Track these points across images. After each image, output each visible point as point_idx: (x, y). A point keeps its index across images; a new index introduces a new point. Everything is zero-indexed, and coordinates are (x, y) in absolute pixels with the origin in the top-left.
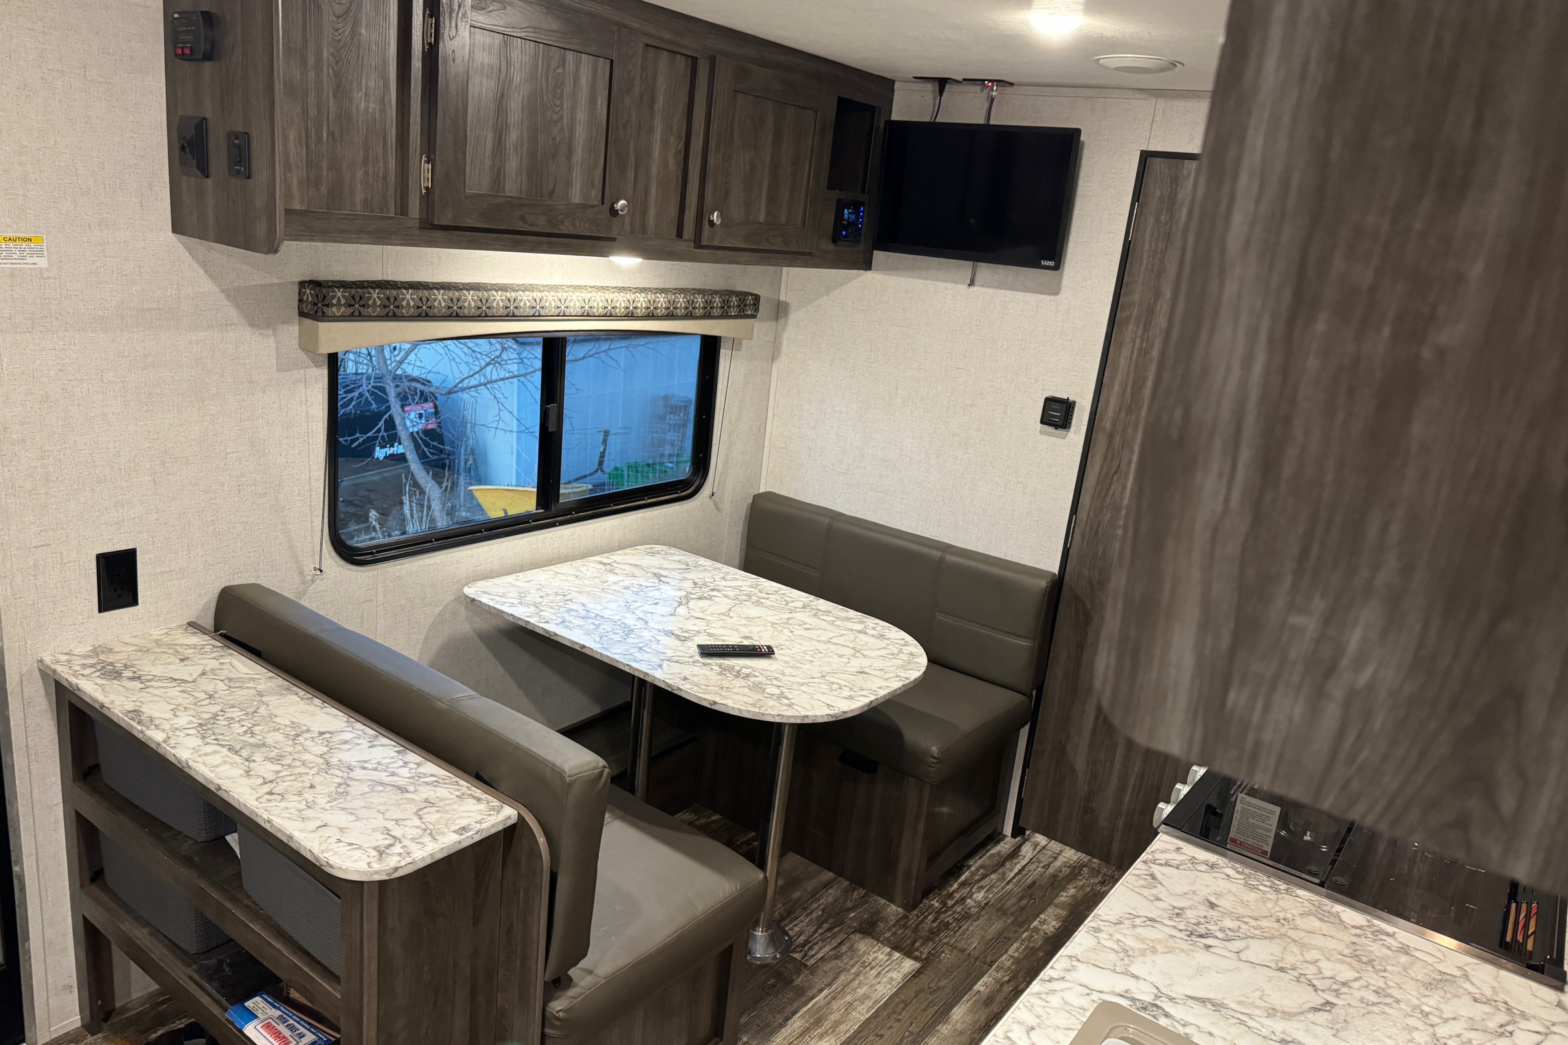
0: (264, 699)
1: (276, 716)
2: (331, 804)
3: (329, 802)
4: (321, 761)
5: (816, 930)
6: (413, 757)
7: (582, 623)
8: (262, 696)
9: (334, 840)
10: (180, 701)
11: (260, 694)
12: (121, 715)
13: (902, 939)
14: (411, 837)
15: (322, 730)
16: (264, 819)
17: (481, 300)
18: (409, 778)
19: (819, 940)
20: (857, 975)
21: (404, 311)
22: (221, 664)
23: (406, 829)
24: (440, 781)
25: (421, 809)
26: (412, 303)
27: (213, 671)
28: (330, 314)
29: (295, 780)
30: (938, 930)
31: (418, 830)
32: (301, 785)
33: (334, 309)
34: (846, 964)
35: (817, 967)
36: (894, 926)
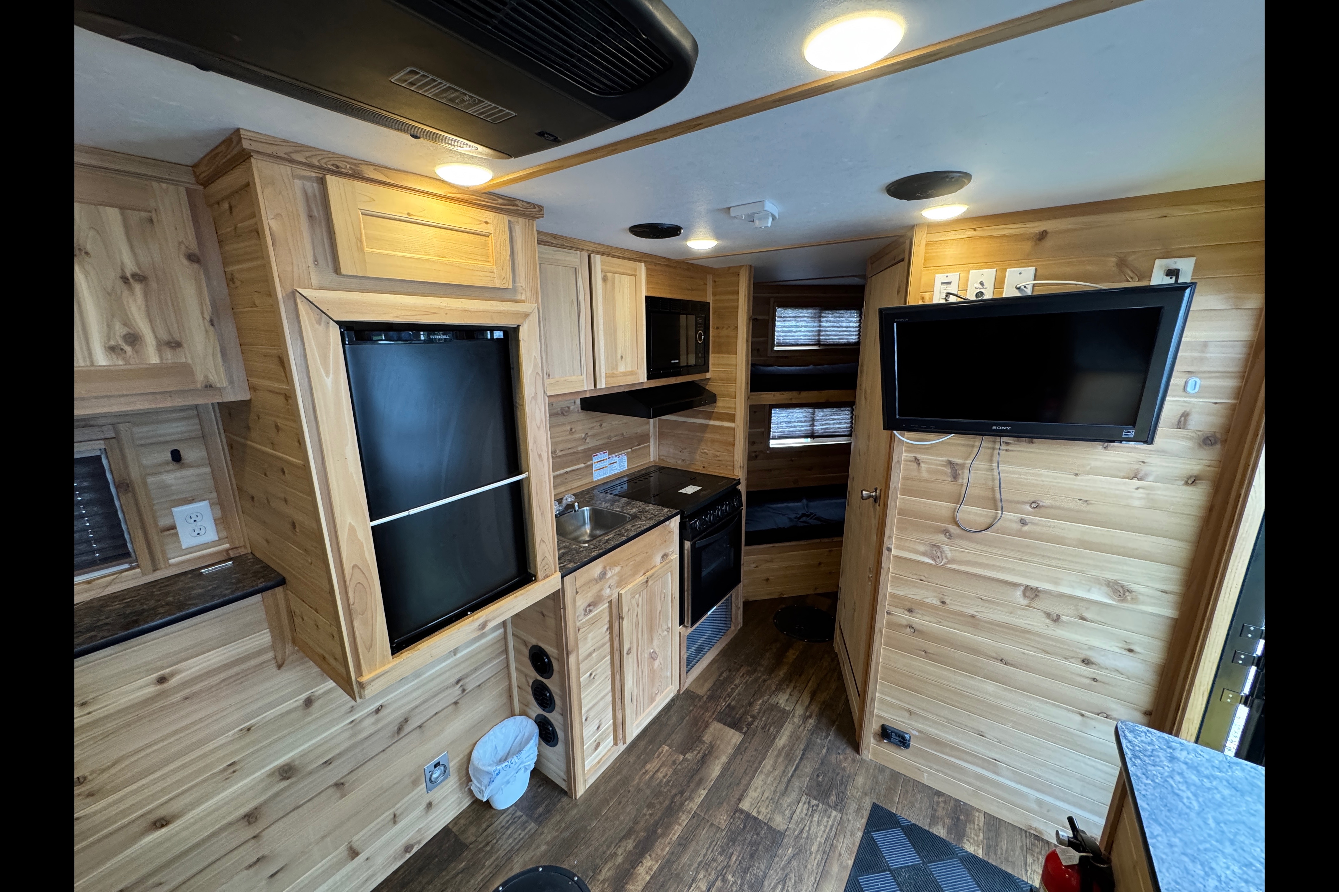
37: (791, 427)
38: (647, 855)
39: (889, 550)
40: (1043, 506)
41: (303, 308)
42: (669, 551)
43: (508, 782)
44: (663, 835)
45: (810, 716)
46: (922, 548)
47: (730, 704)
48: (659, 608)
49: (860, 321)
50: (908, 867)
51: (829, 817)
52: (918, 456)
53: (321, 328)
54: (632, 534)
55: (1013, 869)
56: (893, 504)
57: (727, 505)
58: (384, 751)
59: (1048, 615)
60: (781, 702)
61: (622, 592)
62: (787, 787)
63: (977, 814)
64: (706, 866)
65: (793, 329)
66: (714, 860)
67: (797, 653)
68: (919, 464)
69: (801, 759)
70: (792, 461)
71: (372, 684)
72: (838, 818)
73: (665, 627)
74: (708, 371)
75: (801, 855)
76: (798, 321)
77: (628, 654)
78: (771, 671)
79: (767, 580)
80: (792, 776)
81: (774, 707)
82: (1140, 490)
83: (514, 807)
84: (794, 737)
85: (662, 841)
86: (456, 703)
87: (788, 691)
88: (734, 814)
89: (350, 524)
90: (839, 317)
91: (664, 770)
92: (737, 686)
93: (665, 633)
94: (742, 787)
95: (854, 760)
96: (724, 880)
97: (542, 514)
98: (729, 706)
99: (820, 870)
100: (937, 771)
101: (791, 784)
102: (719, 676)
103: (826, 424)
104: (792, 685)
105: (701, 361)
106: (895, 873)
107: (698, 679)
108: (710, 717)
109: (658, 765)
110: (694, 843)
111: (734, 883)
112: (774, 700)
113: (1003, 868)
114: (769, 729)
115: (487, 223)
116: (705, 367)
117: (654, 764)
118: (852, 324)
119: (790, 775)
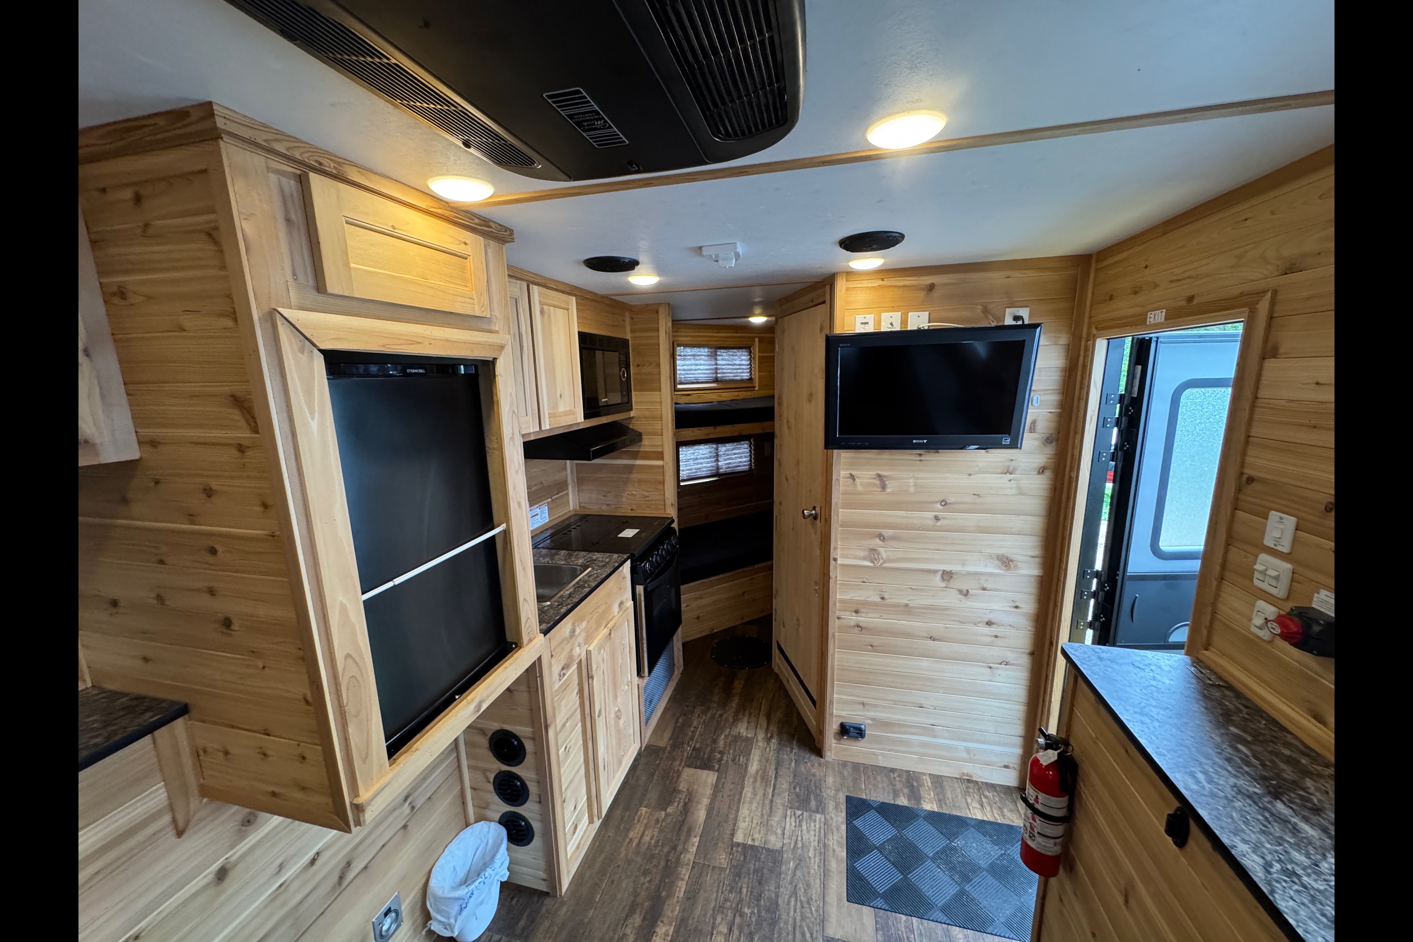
37: (698, 464)
38: (659, 923)
39: (835, 560)
40: (950, 503)
41: (284, 331)
42: (624, 599)
43: (482, 903)
44: (669, 896)
45: (772, 737)
46: (862, 554)
47: (695, 746)
48: (620, 661)
49: (750, 358)
50: (888, 840)
51: (815, 821)
52: (853, 473)
53: (304, 358)
54: (593, 584)
55: (961, 812)
56: (836, 517)
57: (667, 544)
58: (322, 913)
59: (960, 591)
60: (742, 731)
61: (591, 648)
62: (771, 808)
63: (924, 777)
64: (720, 909)
65: (693, 367)
66: (726, 900)
67: (743, 682)
68: (854, 480)
69: (776, 777)
70: (702, 497)
71: (373, 803)
72: (823, 819)
73: (626, 681)
74: (632, 410)
75: (803, 864)
76: (697, 360)
77: (599, 716)
78: (724, 704)
79: (698, 618)
80: (773, 796)
81: (737, 738)
82: (1012, 482)
83: (487, 933)
84: (764, 760)
85: (670, 902)
86: (405, 827)
87: (746, 719)
88: (732, 849)
89: (341, 603)
90: (733, 355)
91: (649, 833)
92: (696, 728)
93: (626, 687)
94: (731, 822)
95: (820, 764)
96: (742, 915)
97: (524, 569)
98: (694, 749)
99: (822, 871)
100: (890, 750)
101: (774, 804)
102: (677, 722)
103: (729, 459)
104: (747, 713)
105: (625, 399)
106: (880, 849)
107: (655, 732)
108: (680, 765)
109: (642, 829)
110: (702, 891)
111: (751, 913)
112: (735, 732)
113: (954, 814)
114: (739, 760)
115: (465, 244)
116: (627, 405)
117: (636, 831)
118: (744, 362)
119: (770, 796)
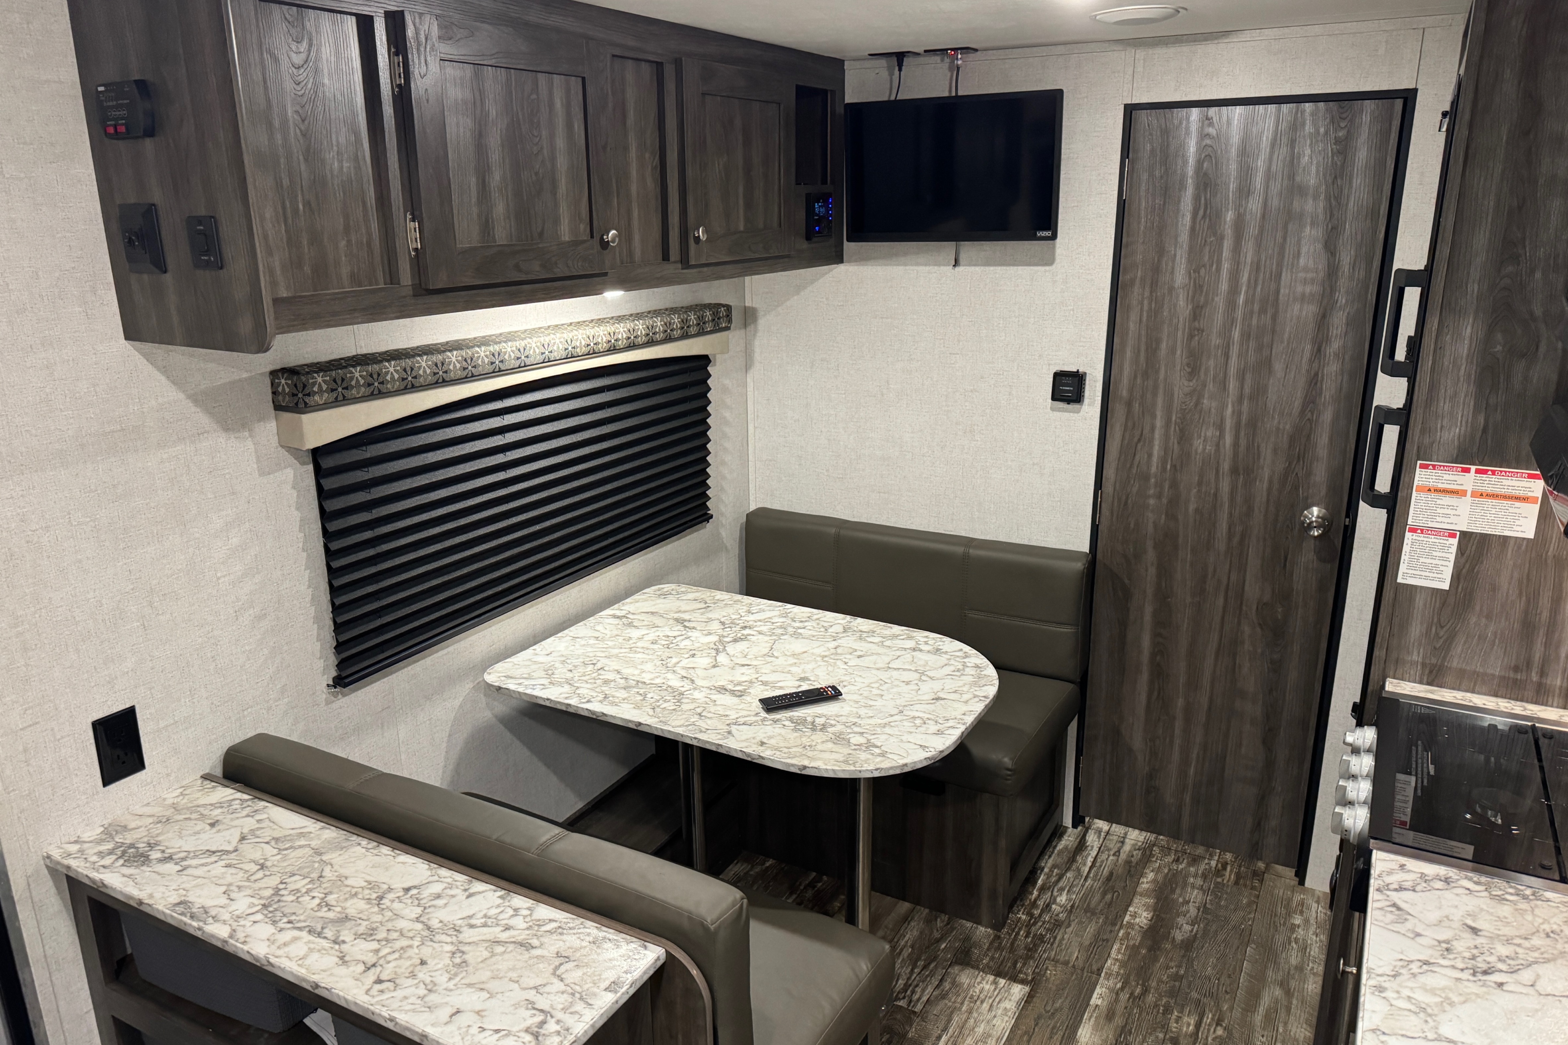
0: (324, 858)
1: (346, 878)
2: (453, 982)
3: (450, 979)
4: (419, 926)
5: (912, 970)
6: (521, 902)
7: (626, 695)
8: (321, 854)
9: (474, 1030)
10: (229, 879)
11: (318, 852)
12: (168, 912)
13: (1002, 962)
14: (561, 1006)
15: (406, 885)
16: (384, 1018)
17: (465, 360)
18: (528, 929)
19: (920, 981)
20: (970, 1012)
21: (389, 386)
22: (258, 821)
23: (552, 997)
24: (564, 926)
25: (557, 968)
26: (396, 376)
27: (252, 831)
28: (312, 403)
29: (400, 958)
30: (1035, 945)
31: (565, 995)
32: (408, 963)
33: (317, 398)
34: (955, 1002)
35: (927, 1012)
36: (988, 949)
